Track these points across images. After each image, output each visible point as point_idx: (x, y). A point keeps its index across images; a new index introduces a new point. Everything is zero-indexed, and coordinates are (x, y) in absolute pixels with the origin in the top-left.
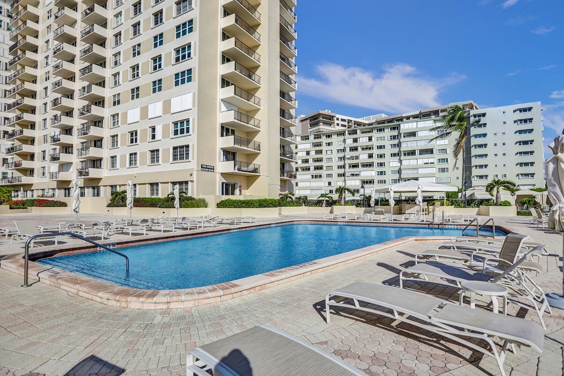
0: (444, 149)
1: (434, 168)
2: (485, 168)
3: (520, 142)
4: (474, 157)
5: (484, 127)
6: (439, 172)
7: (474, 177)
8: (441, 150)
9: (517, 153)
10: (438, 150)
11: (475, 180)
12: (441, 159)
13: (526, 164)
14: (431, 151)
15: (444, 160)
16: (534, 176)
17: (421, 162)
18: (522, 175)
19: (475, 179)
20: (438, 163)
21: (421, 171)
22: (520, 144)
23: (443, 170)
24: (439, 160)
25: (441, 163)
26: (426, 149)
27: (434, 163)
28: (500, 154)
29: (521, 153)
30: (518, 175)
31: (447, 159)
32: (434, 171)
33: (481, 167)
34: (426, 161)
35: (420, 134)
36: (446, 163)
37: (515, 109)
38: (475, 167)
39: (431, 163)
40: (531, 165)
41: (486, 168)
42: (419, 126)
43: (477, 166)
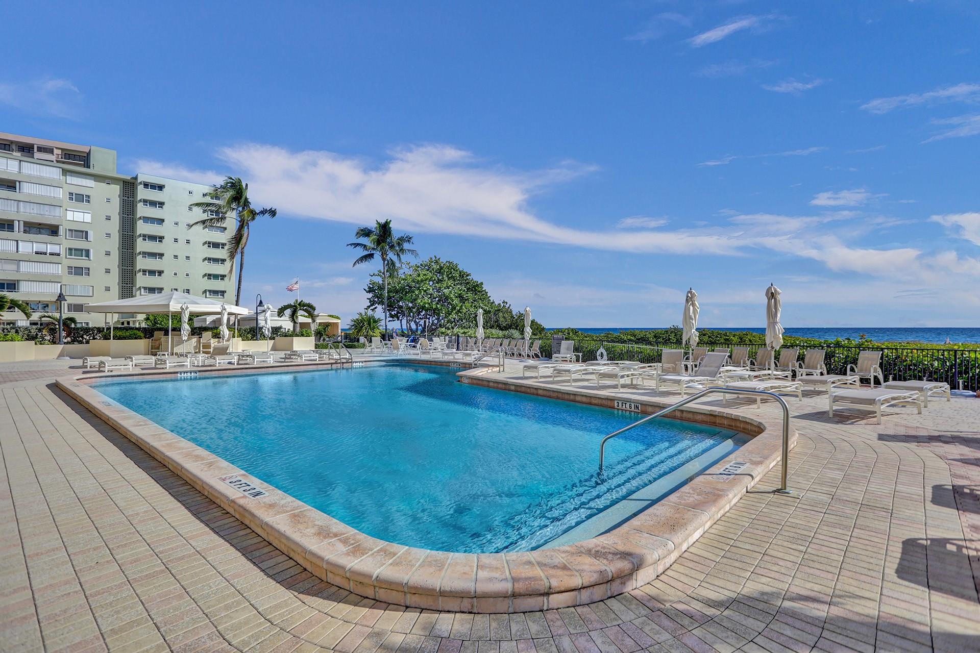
0: (82, 231)
1: (60, 265)
2: (158, 275)
3: (209, 243)
4: (141, 256)
5: (159, 207)
6: (70, 273)
7: (140, 288)
8: (76, 231)
9: (205, 259)
10: (69, 230)
11: (141, 295)
12: (76, 249)
13: (216, 277)
14: (53, 230)
15: (80, 252)
16: (225, 295)
17: (26, 248)
18: (210, 291)
19: (142, 293)
20: (68, 257)
21: (25, 267)
22: (209, 246)
23: (78, 271)
24: (70, 249)
25: (73, 257)
26: (40, 224)
27: (59, 255)
28: (182, 257)
29: (209, 259)
30: (205, 292)
31: (88, 251)
32: (58, 270)
33: (152, 273)
34: (42, 248)
35: (27, 188)
36: (84, 258)
37: (205, 193)
38: (141, 273)
39: (51, 254)
40: (221, 279)
41: (160, 275)
42: (24, 171)
43: (146, 272)
